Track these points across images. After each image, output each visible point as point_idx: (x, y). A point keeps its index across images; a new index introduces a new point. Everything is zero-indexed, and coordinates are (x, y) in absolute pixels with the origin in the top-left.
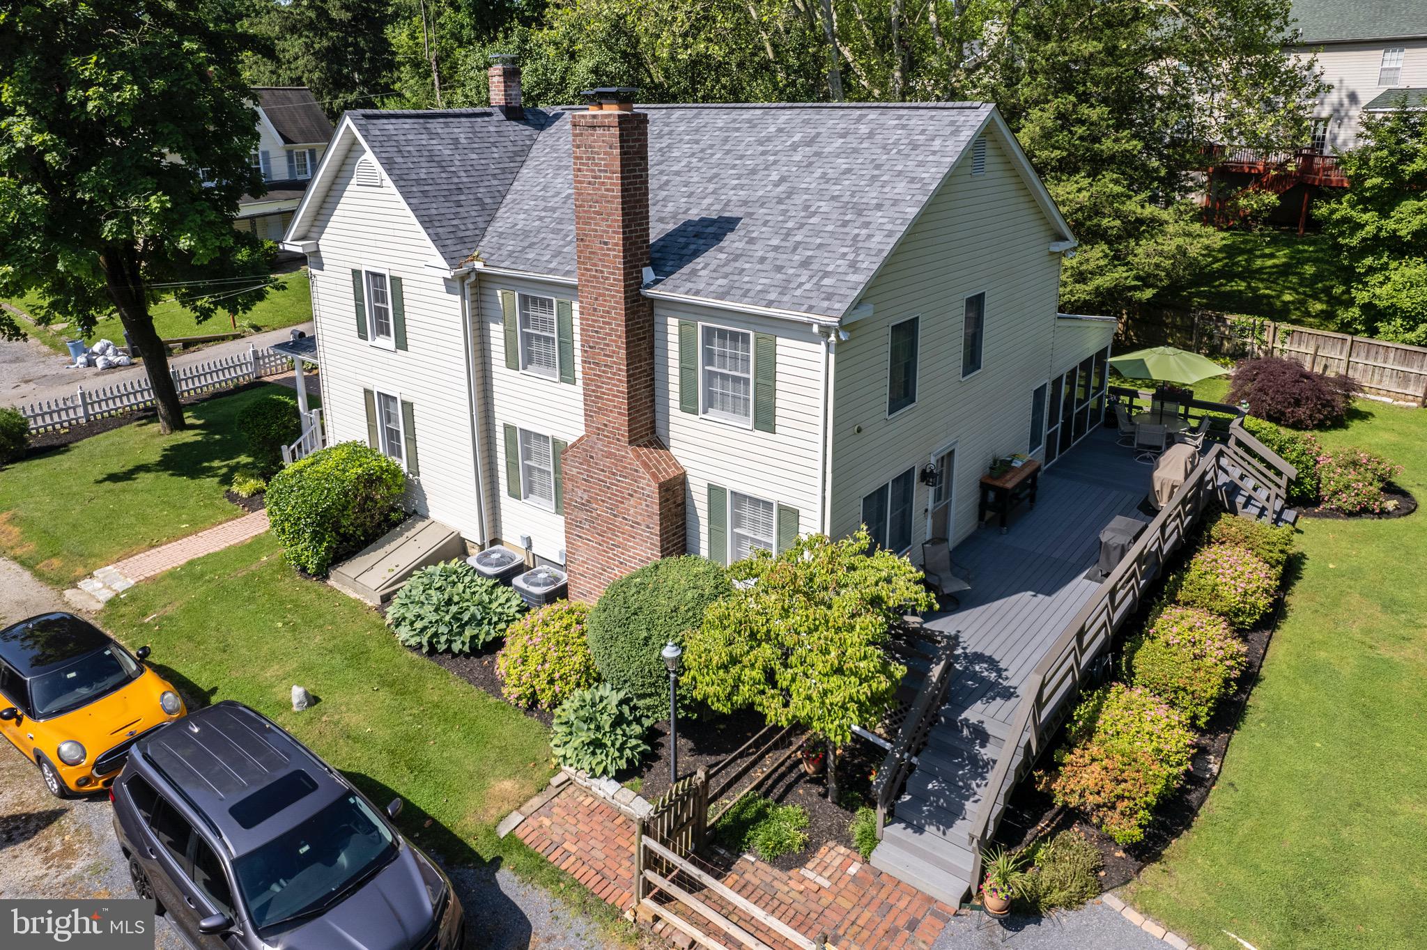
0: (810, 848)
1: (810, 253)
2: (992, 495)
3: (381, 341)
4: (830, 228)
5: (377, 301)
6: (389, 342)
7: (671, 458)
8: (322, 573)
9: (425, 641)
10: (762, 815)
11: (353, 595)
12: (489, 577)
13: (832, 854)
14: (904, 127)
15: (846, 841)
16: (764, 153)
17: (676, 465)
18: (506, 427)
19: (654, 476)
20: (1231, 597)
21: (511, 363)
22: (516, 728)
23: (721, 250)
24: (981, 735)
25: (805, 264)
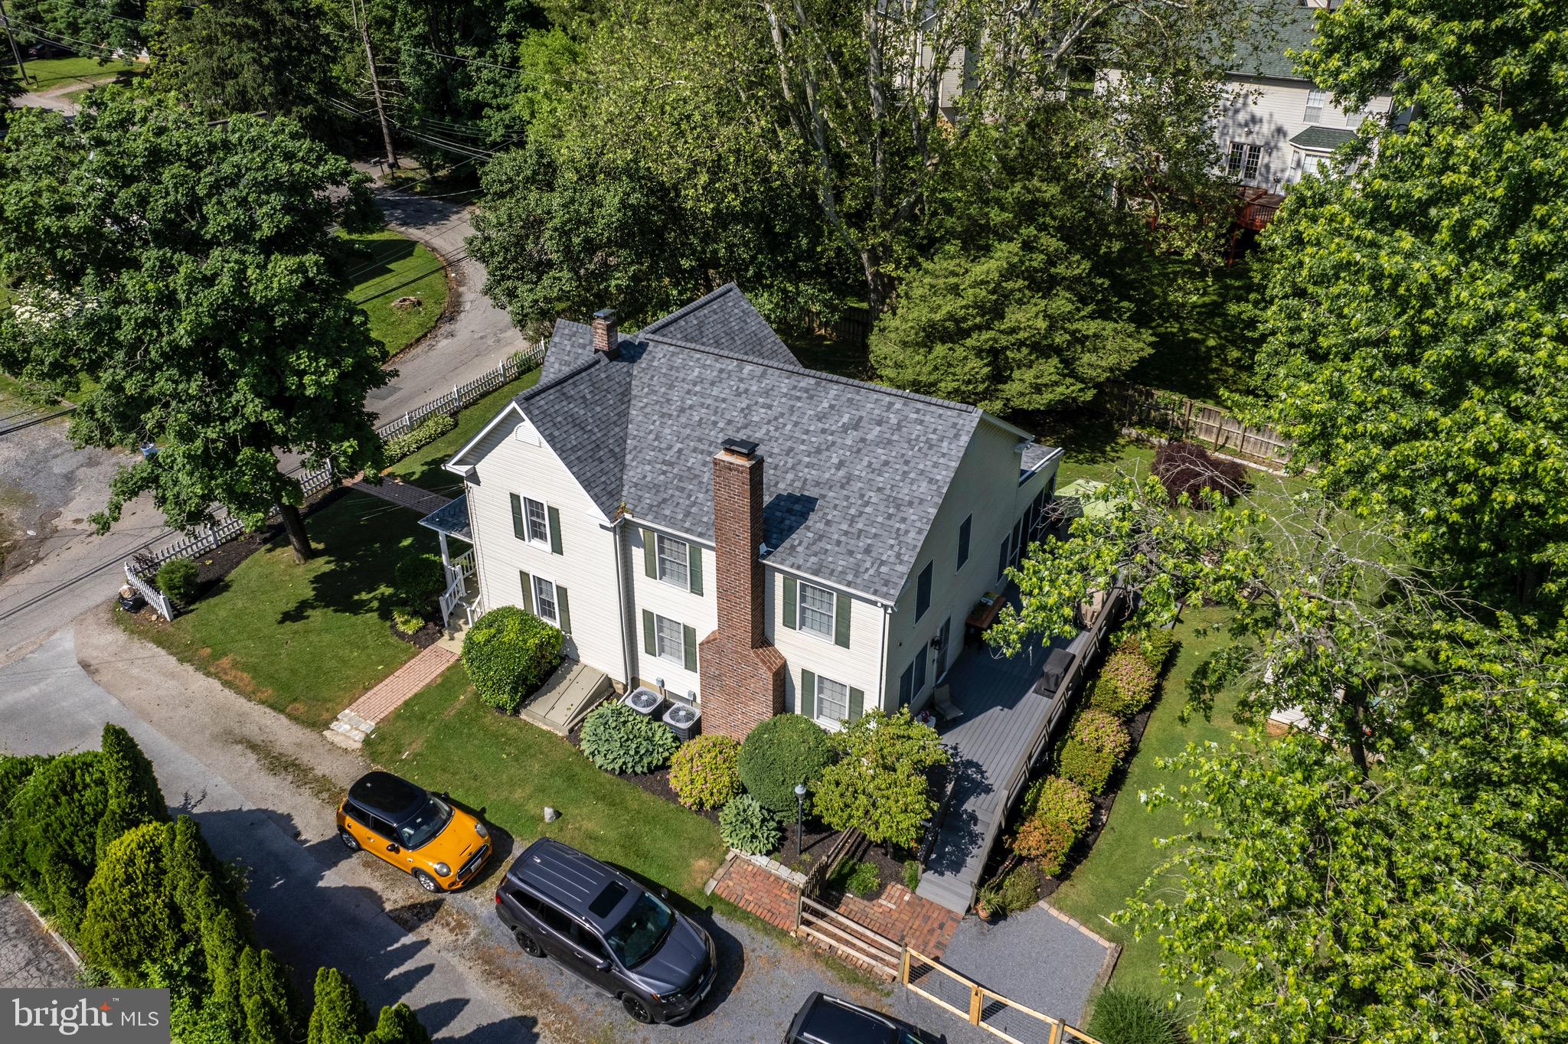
0: (882, 887)
1: (869, 541)
2: (972, 630)
3: (536, 543)
4: (880, 519)
5: (532, 514)
6: (547, 546)
7: (776, 651)
8: (516, 712)
9: (617, 767)
10: (853, 871)
11: (545, 727)
12: (644, 715)
13: (895, 889)
14: (921, 422)
15: (901, 881)
16: (824, 431)
17: (781, 657)
18: (644, 611)
19: (769, 668)
20: (1125, 696)
21: (650, 573)
22: (693, 825)
23: (808, 528)
24: (973, 818)
25: (868, 551)
